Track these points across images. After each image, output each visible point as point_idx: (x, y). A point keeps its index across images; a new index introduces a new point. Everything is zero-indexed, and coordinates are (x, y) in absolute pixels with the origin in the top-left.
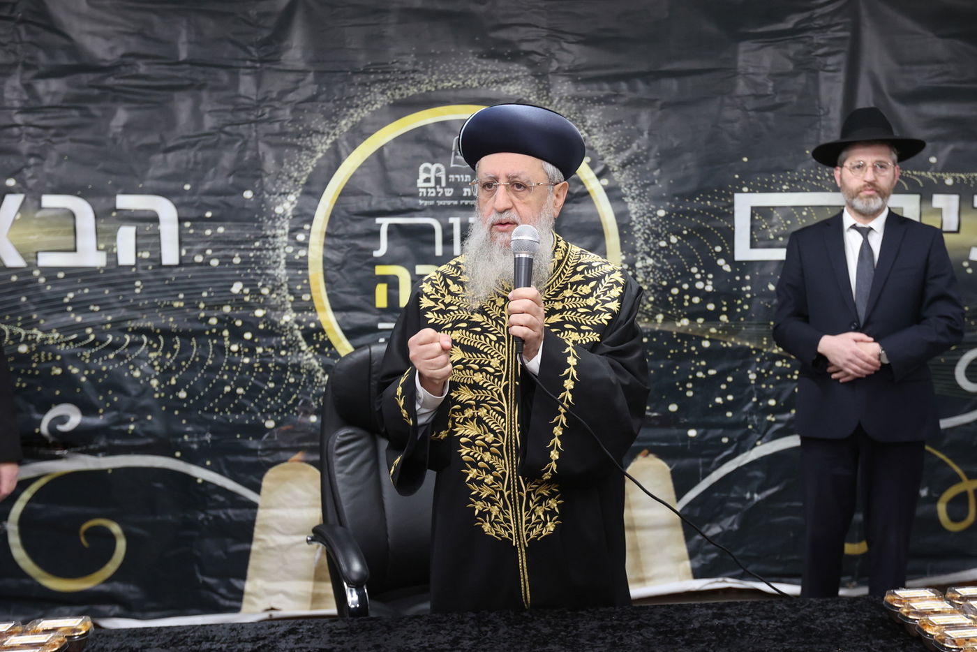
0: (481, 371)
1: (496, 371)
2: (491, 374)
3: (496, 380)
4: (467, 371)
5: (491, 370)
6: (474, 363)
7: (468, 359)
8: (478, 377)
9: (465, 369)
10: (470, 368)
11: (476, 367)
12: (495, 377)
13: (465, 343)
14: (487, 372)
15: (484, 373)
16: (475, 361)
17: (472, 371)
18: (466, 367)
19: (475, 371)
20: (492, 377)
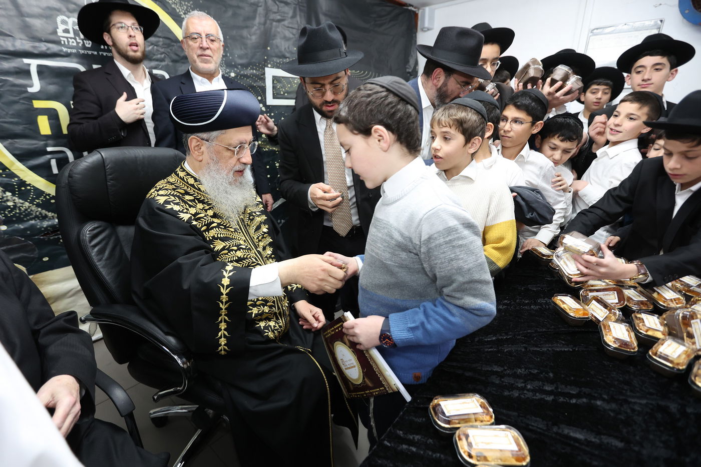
0: (239, 249)
1: (246, 246)
2: (245, 249)
3: (249, 251)
4: (231, 252)
5: (244, 247)
6: (233, 246)
7: (229, 245)
8: (239, 254)
9: (229, 252)
10: (232, 250)
11: (235, 248)
12: (248, 249)
13: (222, 236)
14: (243, 249)
15: (241, 250)
16: (233, 244)
17: (234, 252)
18: (230, 251)
19: (236, 251)
20: (246, 251)
